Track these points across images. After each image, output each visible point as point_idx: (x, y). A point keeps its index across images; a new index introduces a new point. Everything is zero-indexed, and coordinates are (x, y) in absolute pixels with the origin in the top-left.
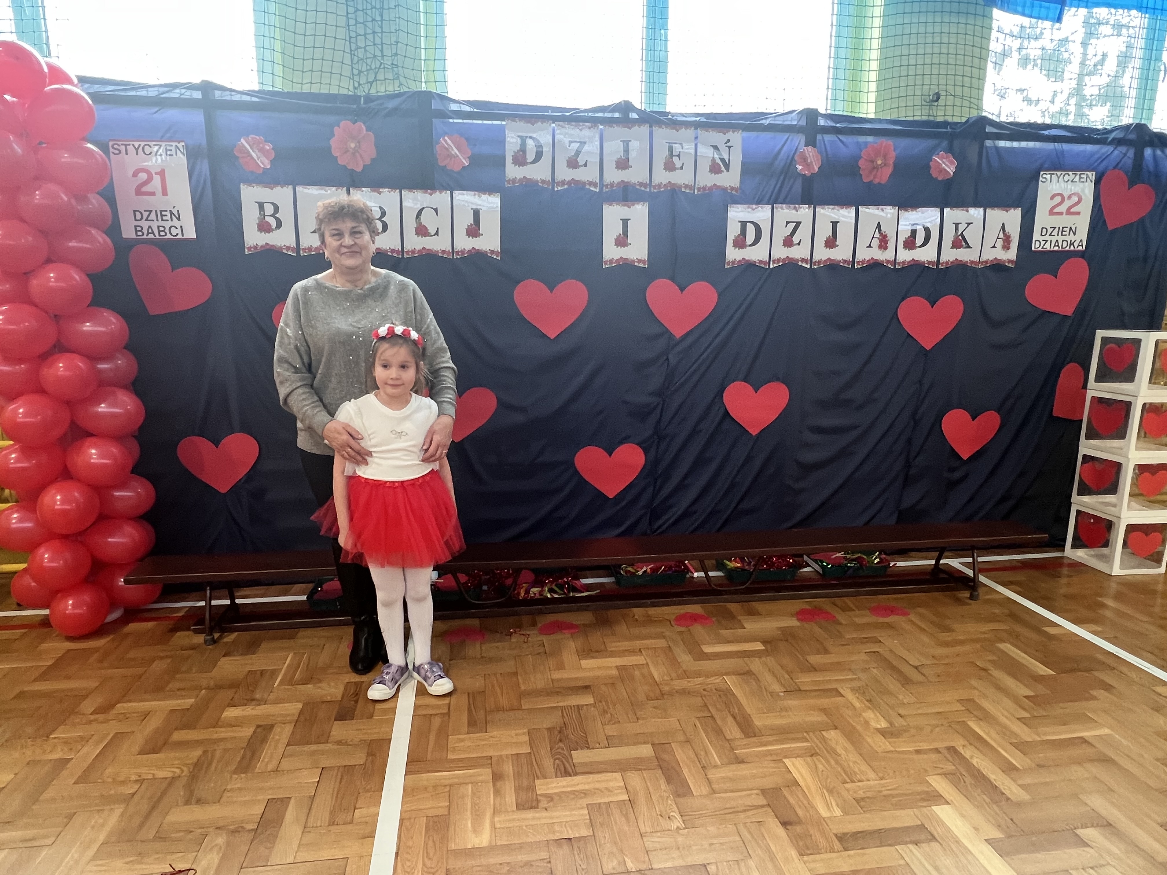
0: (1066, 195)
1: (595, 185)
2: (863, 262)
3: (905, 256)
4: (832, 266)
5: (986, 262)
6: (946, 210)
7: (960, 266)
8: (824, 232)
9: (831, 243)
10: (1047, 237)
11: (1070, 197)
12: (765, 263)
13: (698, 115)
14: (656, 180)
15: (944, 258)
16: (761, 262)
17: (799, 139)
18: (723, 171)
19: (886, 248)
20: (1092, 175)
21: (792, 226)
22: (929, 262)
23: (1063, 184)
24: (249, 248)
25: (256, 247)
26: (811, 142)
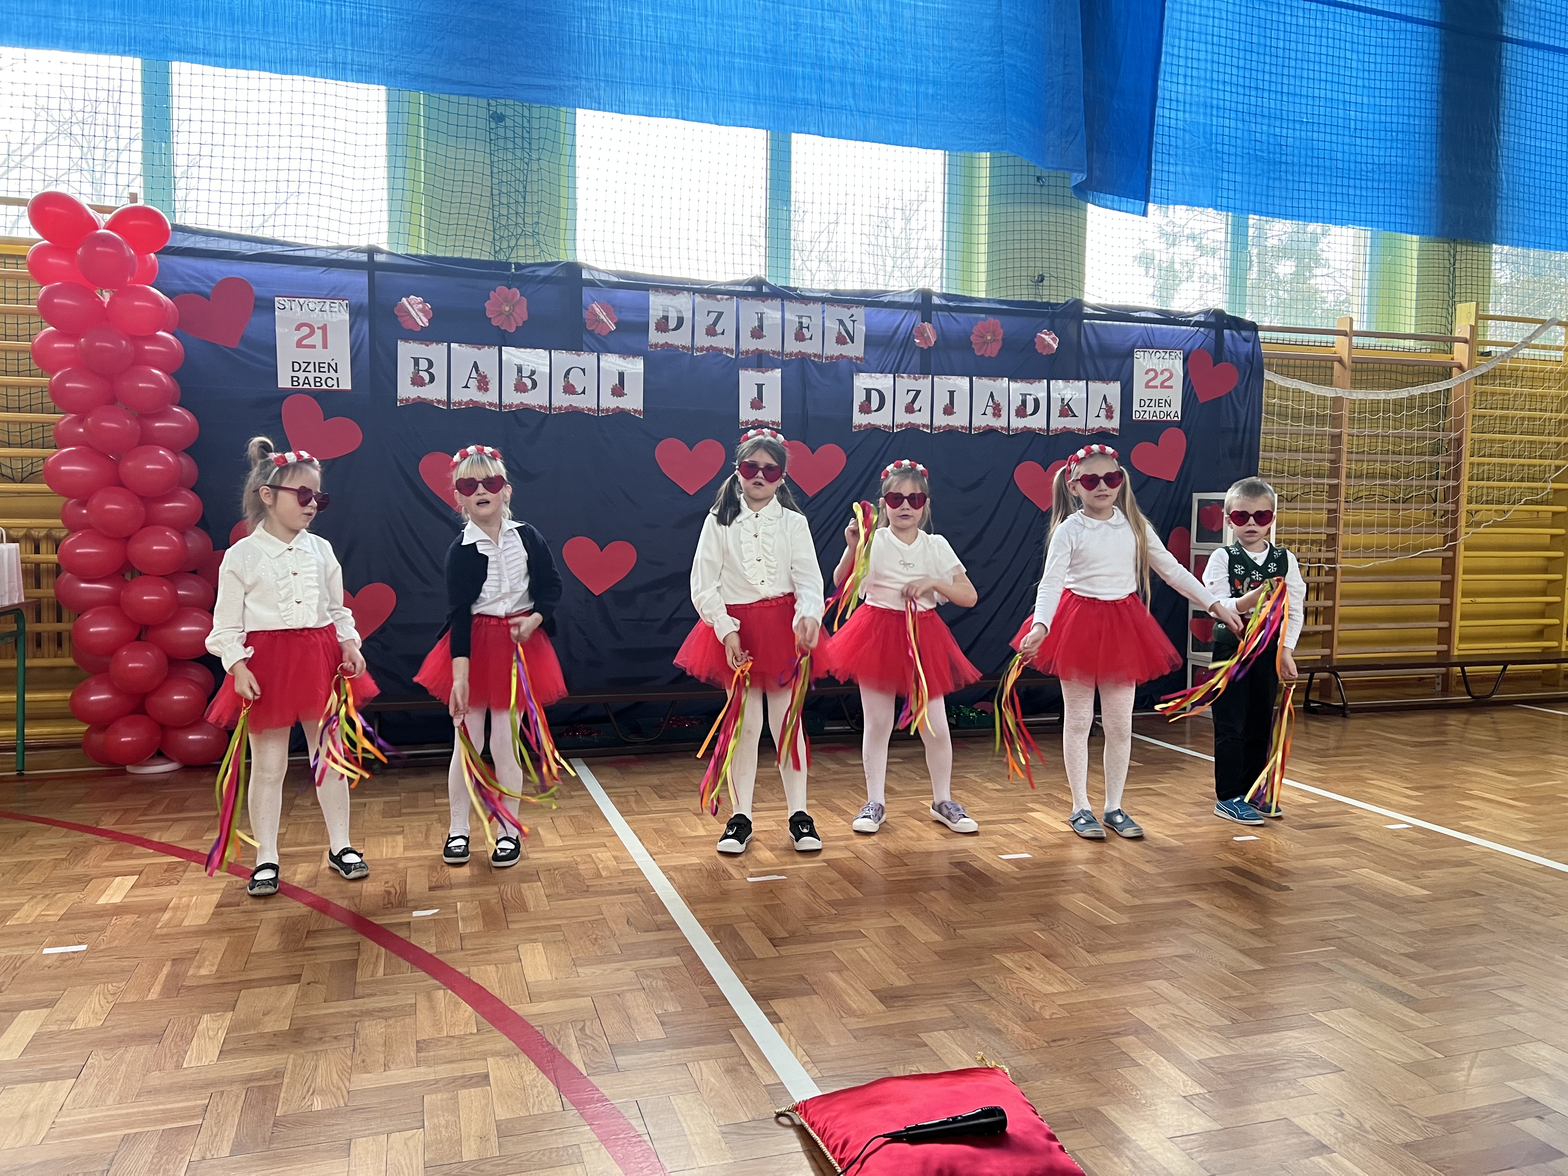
0: (1159, 371)
1: (732, 352)
2: (979, 428)
3: (1018, 423)
4: (951, 431)
5: (1093, 430)
6: (1052, 382)
7: (1067, 433)
8: (942, 401)
9: (949, 410)
10: (1145, 408)
11: (1162, 373)
12: (889, 428)
13: (824, 291)
14: (788, 350)
15: (1053, 426)
16: (885, 426)
17: (916, 316)
18: (847, 343)
19: (1000, 416)
20: (1180, 354)
21: (913, 394)
22: (1040, 429)
23: (1156, 361)
24: (401, 401)
25: (407, 400)
26: (926, 318)
